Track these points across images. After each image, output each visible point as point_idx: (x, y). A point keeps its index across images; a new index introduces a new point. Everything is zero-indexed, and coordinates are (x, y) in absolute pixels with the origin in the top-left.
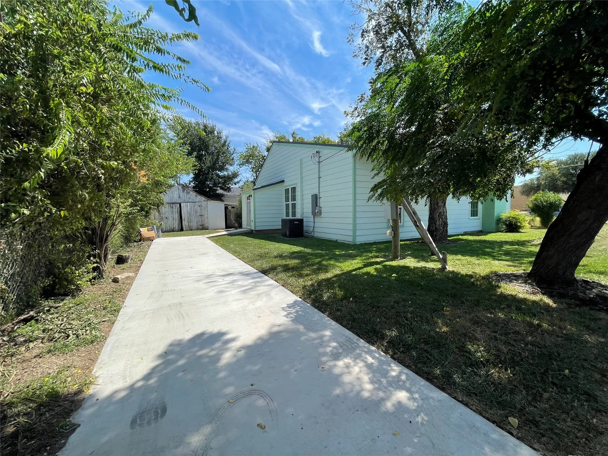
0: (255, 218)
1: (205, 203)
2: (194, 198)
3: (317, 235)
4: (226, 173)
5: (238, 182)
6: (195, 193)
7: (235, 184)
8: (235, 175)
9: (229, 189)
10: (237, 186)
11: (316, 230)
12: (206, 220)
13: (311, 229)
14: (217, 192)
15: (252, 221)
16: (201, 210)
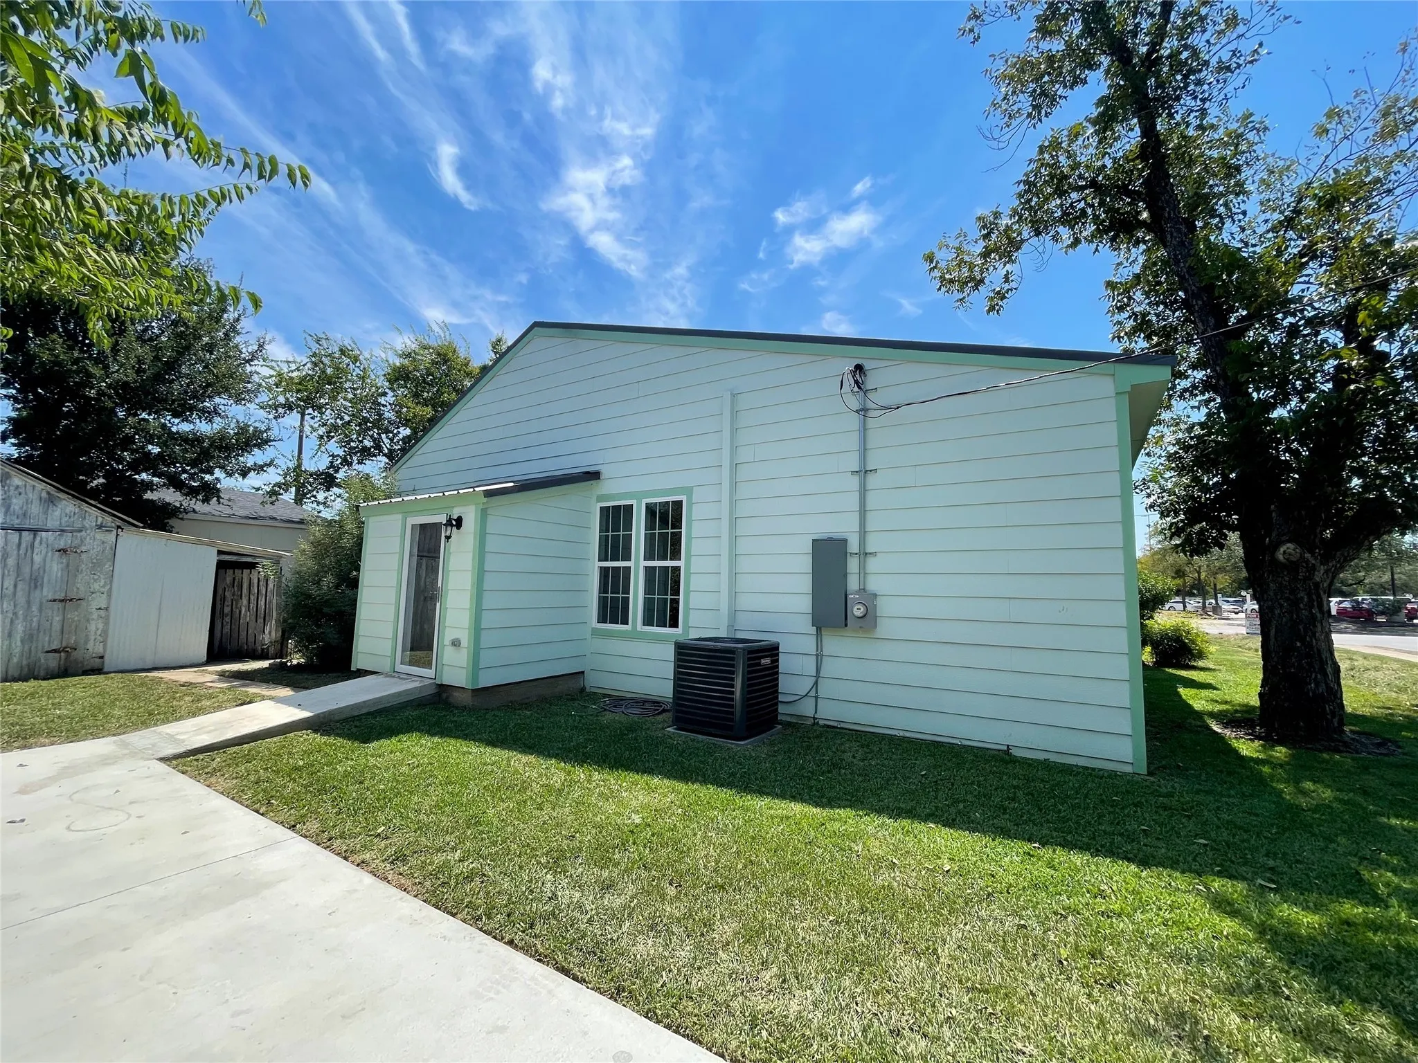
0: (477, 630)
1: (100, 536)
2: (35, 509)
3: (829, 712)
4: (204, 427)
5: (260, 469)
6: (40, 486)
7: (244, 474)
8: (251, 440)
9: (209, 492)
10: (254, 480)
11: (825, 689)
12: (95, 626)
13: (804, 686)
14: (149, 496)
15: (456, 643)
16: (71, 572)
